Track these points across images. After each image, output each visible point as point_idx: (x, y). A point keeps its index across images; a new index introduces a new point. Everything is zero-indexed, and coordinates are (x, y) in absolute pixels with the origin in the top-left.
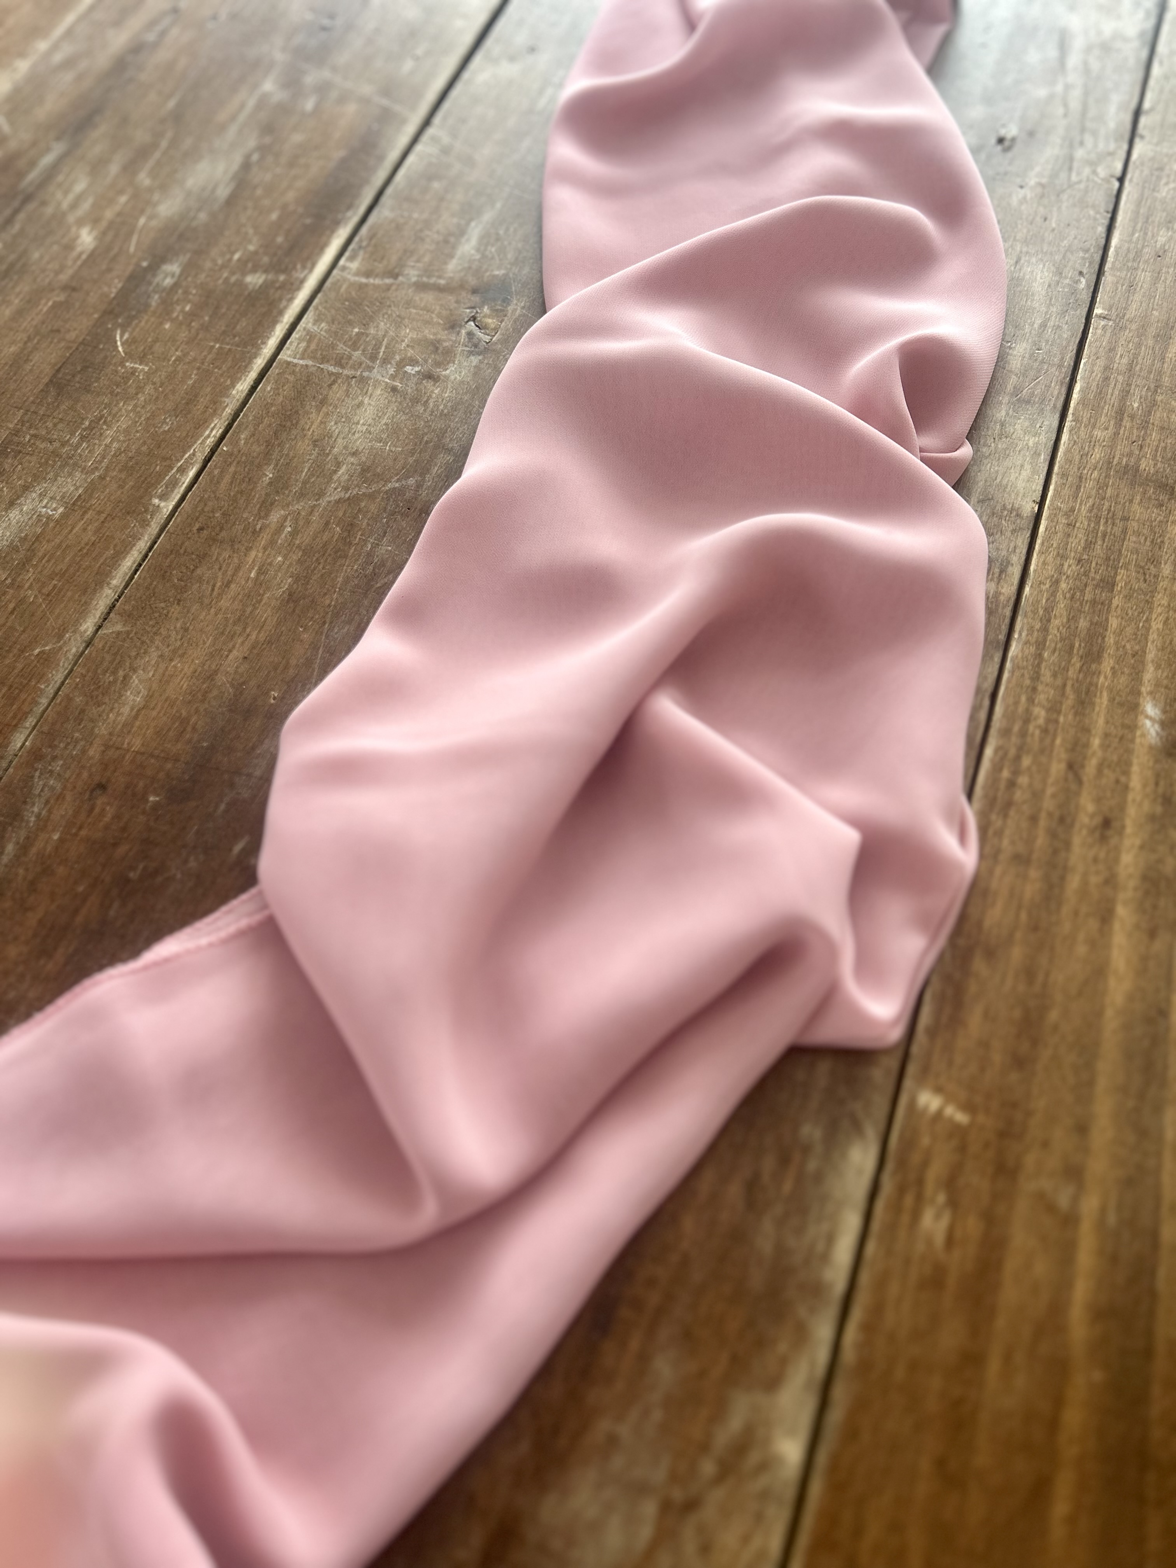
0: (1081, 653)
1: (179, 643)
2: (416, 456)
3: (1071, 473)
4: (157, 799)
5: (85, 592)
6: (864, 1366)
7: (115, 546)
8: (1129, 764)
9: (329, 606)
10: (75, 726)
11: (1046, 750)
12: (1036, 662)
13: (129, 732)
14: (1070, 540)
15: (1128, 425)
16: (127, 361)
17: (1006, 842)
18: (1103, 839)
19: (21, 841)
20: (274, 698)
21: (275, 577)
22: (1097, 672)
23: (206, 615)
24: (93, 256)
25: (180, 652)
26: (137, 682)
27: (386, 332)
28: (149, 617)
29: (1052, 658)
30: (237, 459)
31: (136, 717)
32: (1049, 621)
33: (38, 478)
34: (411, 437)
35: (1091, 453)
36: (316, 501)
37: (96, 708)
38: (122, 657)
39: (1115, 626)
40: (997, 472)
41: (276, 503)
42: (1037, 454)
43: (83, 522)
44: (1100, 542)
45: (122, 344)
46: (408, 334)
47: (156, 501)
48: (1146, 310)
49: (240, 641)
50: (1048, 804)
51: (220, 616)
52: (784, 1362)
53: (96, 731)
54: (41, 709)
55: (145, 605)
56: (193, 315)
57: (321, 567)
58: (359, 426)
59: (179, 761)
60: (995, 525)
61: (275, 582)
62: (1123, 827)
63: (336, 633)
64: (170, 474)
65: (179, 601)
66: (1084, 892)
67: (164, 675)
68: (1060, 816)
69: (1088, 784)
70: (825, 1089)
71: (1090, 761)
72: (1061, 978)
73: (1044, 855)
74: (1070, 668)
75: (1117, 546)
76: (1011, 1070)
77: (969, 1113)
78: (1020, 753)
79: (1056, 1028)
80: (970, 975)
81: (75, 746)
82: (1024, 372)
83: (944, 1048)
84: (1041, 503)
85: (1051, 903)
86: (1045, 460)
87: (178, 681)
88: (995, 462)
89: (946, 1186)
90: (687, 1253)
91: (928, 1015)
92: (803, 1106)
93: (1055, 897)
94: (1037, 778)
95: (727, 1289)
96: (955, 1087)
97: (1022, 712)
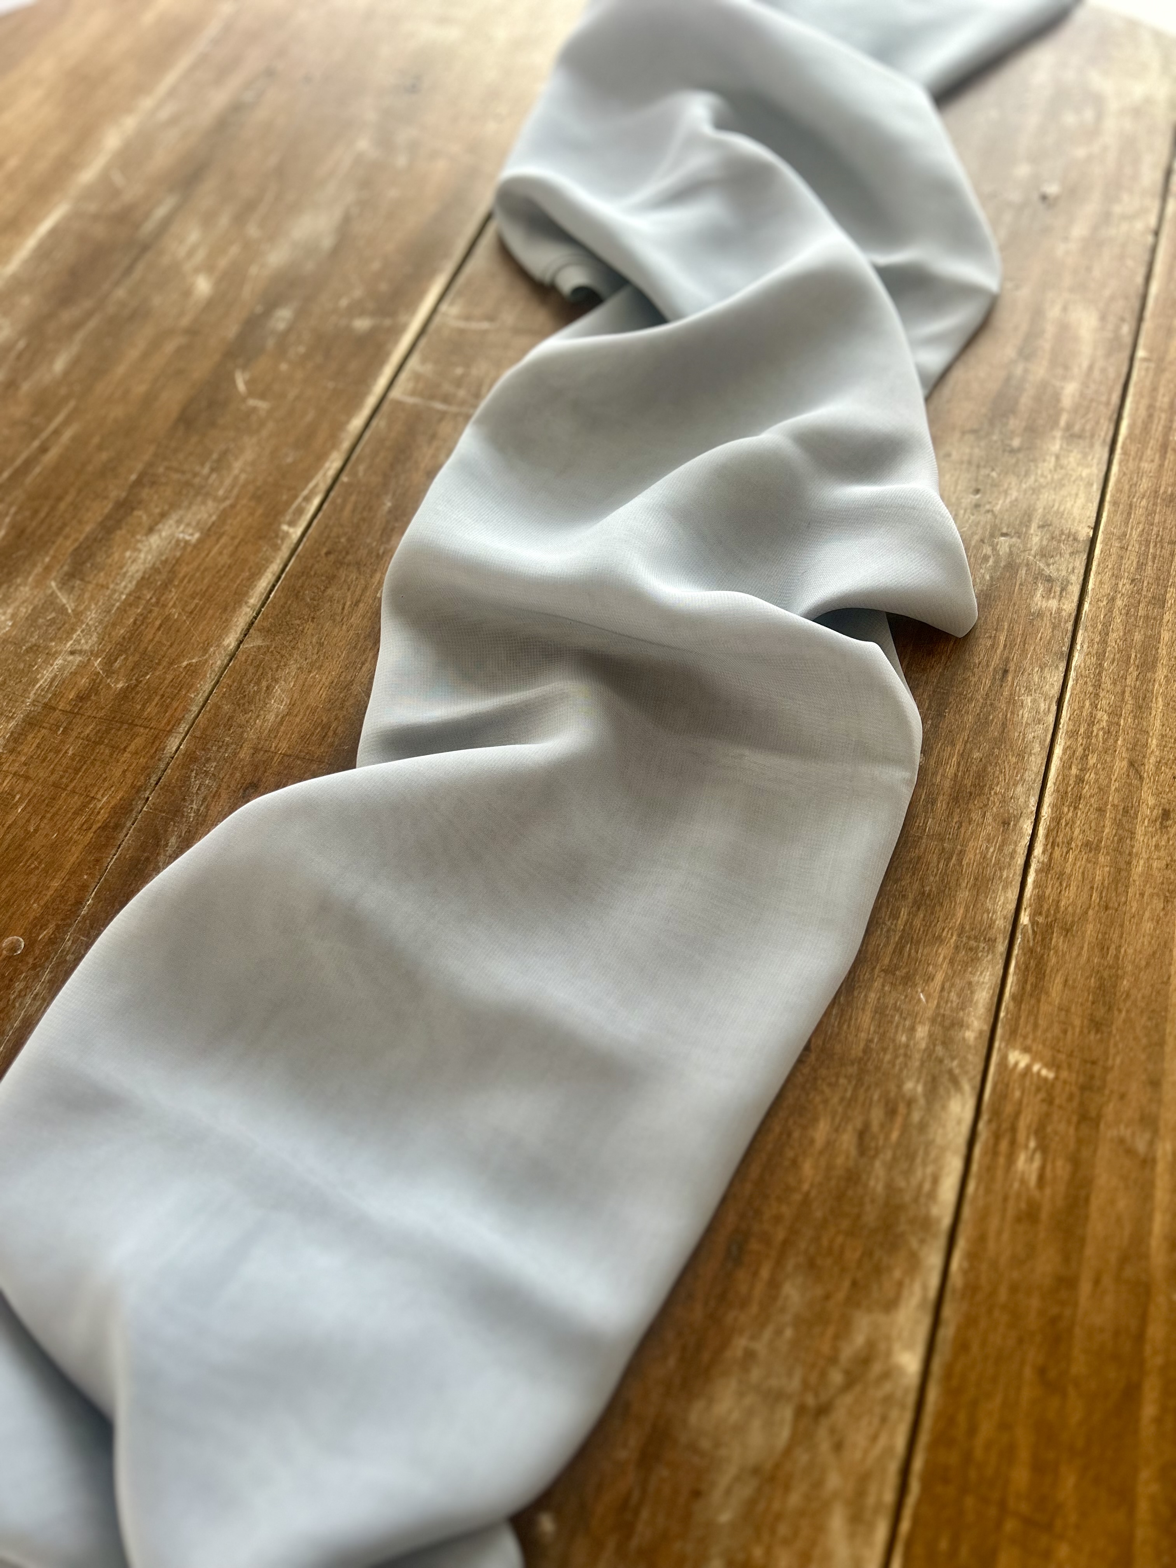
0: (1137, 663)
1: (315, 657)
3: (1122, 501)
5: (225, 609)
6: (971, 1289)
7: (250, 568)
10: (226, 730)
11: (1109, 749)
12: (1097, 672)
13: (276, 736)
14: (1124, 561)
16: (248, 398)
17: (1077, 831)
18: (1164, 827)
19: (183, 835)
22: (1152, 680)
23: (339, 632)
24: (210, 304)
25: (318, 664)
26: (279, 691)
27: (487, 372)
28: (286, 633)
29: (1112, 668)
30: (357, 490)
31: (281, 723)
32: (1107, 634)
33: (174, 506)
35: (1139, 483)
37: (243, 715)
38: (263, 668)
39: (1166, 639)
40: (1054, 500)
41: (397, 529)
42: (1090, 484)
43: (218, 546)
44: (1150, 563)
45: (244, 383)
47: (285, 527)
50: (1113, 798)
51: (351, 633)
52: (900, 1284)
53: (245, 735)
54: (193, 716)
55: (282, 622)
56: (307, 356)
59: (324, 762)
60: (1054, 548)
64: (296, 503)
65: (313, 618)
66: (1148, 876)
67: (304, 685)
68: (1124, 808)
69: (1148, 780)
70: (925, 1050)
71: (1149, 759)
72: (1130, 951)
73: (1112, 843)
74: (1128, 677)
75: (1166, 567)
76: (1089, 1032)
77: (1054, 1069)
78: (1087, 752)
79: (1128, 995)
80: (1050, 949)
81: (226, 749)
82: (1076, 409)
83: (1030, 1013)
84: (1096, 528)
85: (1120, 885)
86: (1097, 489)
87: (318, 691)
88: (1052, 492)
89: (1036, 1133)
90: (807, 1194)
91: (1014, 984)
92: (906, 1065)
93: (1123, 880)
94: (1103, 775)
95: (845, 1224)
96: (1040, 1047)
97: (1087, 716)
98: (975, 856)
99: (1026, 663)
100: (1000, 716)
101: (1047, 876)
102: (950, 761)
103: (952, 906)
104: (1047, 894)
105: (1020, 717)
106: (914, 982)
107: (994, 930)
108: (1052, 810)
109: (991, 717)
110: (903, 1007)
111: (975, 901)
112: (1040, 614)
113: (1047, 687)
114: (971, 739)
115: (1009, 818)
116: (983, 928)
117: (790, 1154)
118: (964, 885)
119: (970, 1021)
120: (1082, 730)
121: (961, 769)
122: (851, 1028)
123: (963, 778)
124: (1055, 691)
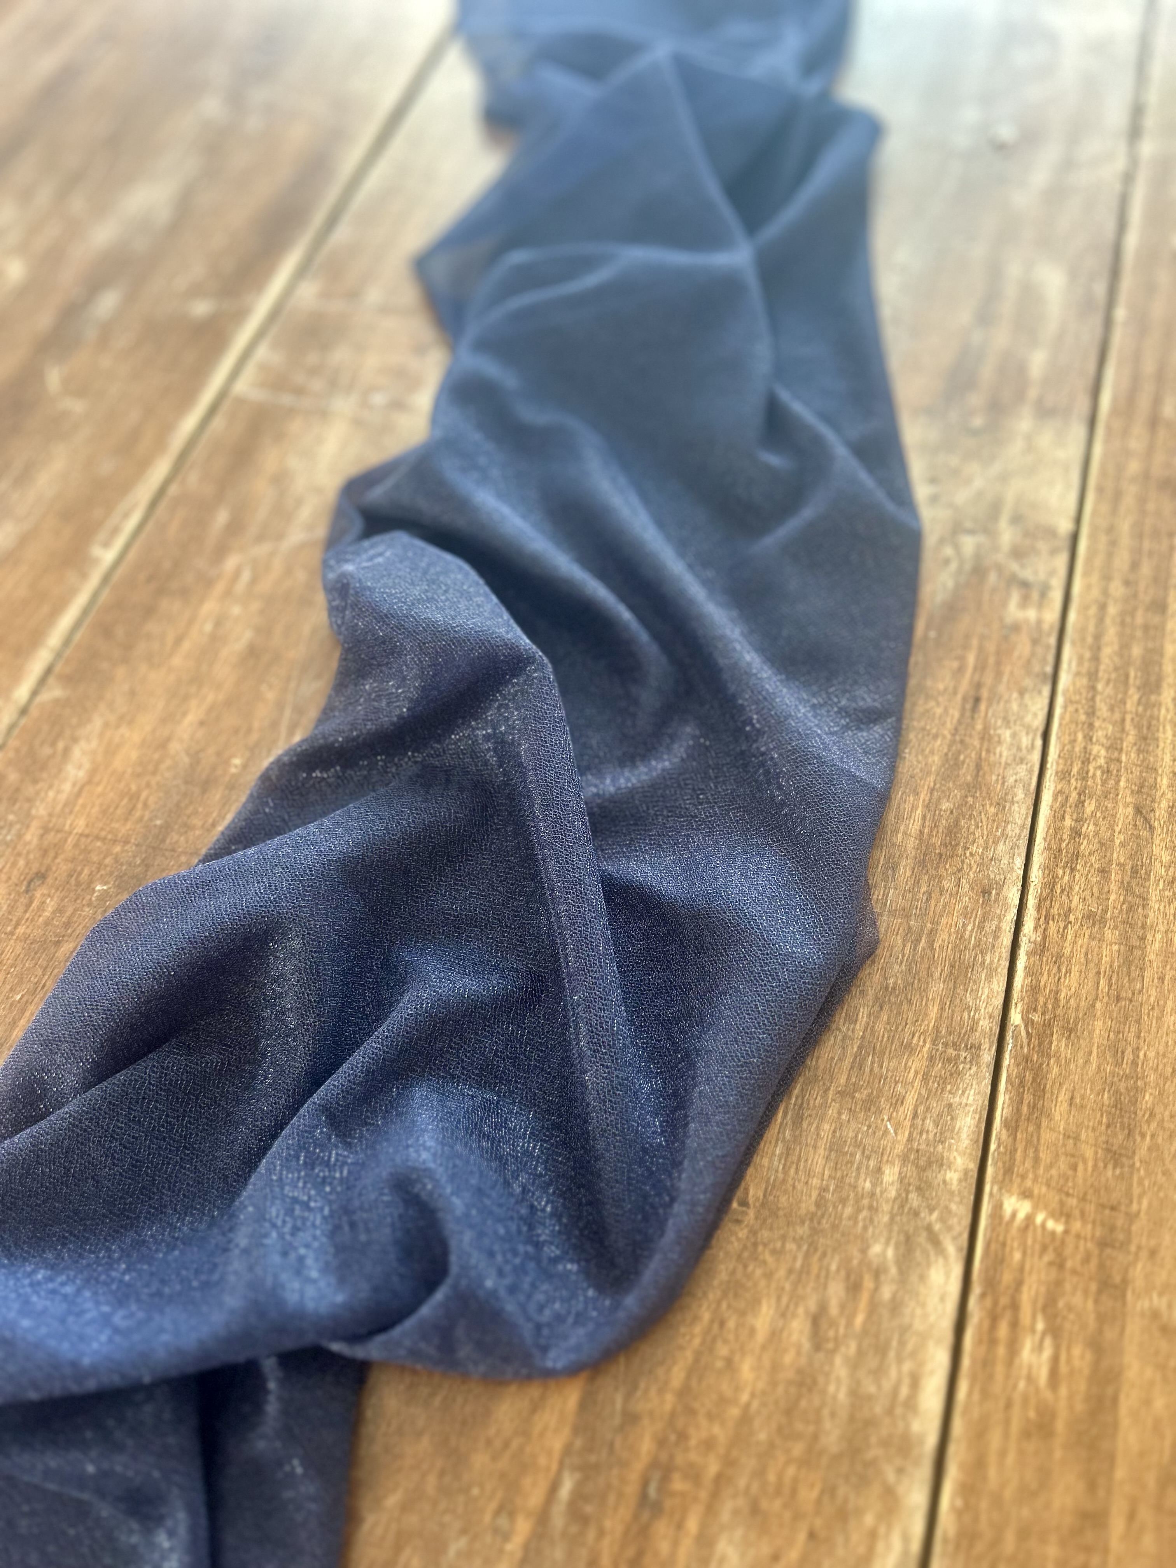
0: (1137, 683)
1: (125, 709)
3: (1108, 487)
4: (105, 888)
5: (17, 653)
6: (967, 1537)
7: (52, 602)
9: (295, 660)
11: (1110, 793)
12: (1090, 695)
14: (1114, 560)
16: (61, 398)
17: (1076, 899)
20: (236, 766)
21: (233, 631)
22: (1158, 704)
23: (156, 676)
24: (22, 292)
25: (128, 718)
26: (79, 754)
27: (347, 361)
28: (91, 680)
29: (1107, 690)
31: (79, 794)
32: (1099, 648)
35: (1126, 465)
36: (277, 544)
37: (33, 786)
38: (61, 726)
40: (1027, 489)
41: (232, 548)
42: (1068, 469)
44: (1146, 561)
45: (56, 381)
46: (372, 360)
47: (96, 551)
49: (195, 703)
50: (1119, 855)
51: (172, 676)
53: (34, 812)
55: (87, 666)
56: (135, 347)
57: (284, 617)
59: (129, 843)
60: (1029, 546)
61: (234, 636)
63: (304, 691)
64: (112, 519)
65: (126, 660)
67: (109, 745)
68: (1132, 868)
69: (1160, 830)
70: (895, 1199)
71: (1159, 803)
72: (1151, 1054)
73: (1119, 913)
74: (1128, 701)
75: (1165, 566)
76: (1105, 1167)
77: (1063, 1219)
78: (1082, 798)
79: (1152, 1114)
80: (1049, 1057)
81: (9, 831)
82: (1046, 381)
83: (1029, 1142)
84: (1078, 520)
85: (1133, 968)
86: (1077, 474)
87: (126, 751)
88: (1023, 479)
89: (1044, 1309)
90: (748, 1405)
91: (1006, 1106)
92: (871, 1220)
93: (1136, 961)
94: (1104, 825)
95: (798, 1449)
96: (1044, 1189)
97: (1080, 752)
98: (950, 935)
99: (1002, 688)
100: (973, 755)
101: (1041, 960)
102: (913, 815)
103: (924, 1004)
104: (1042, 983)
105: (998, 755)
106: (879, 1107)
107: (977, 1034)
108: (1044, 873)
109: (962, 757)
110: (866, 1141)
111: (951, 998)
112: (1016, 628)
113: (1029, 717)
114: (938, 786)
115: (990, 885)
116: (964, 1031)
117: (723, 1350)
118: (937, 974)
119: (952, 1158)
120: (1075, 770)
121: (927, 823)
122: (800, 1173)
123: (930, 835)
124: (1039, 722)
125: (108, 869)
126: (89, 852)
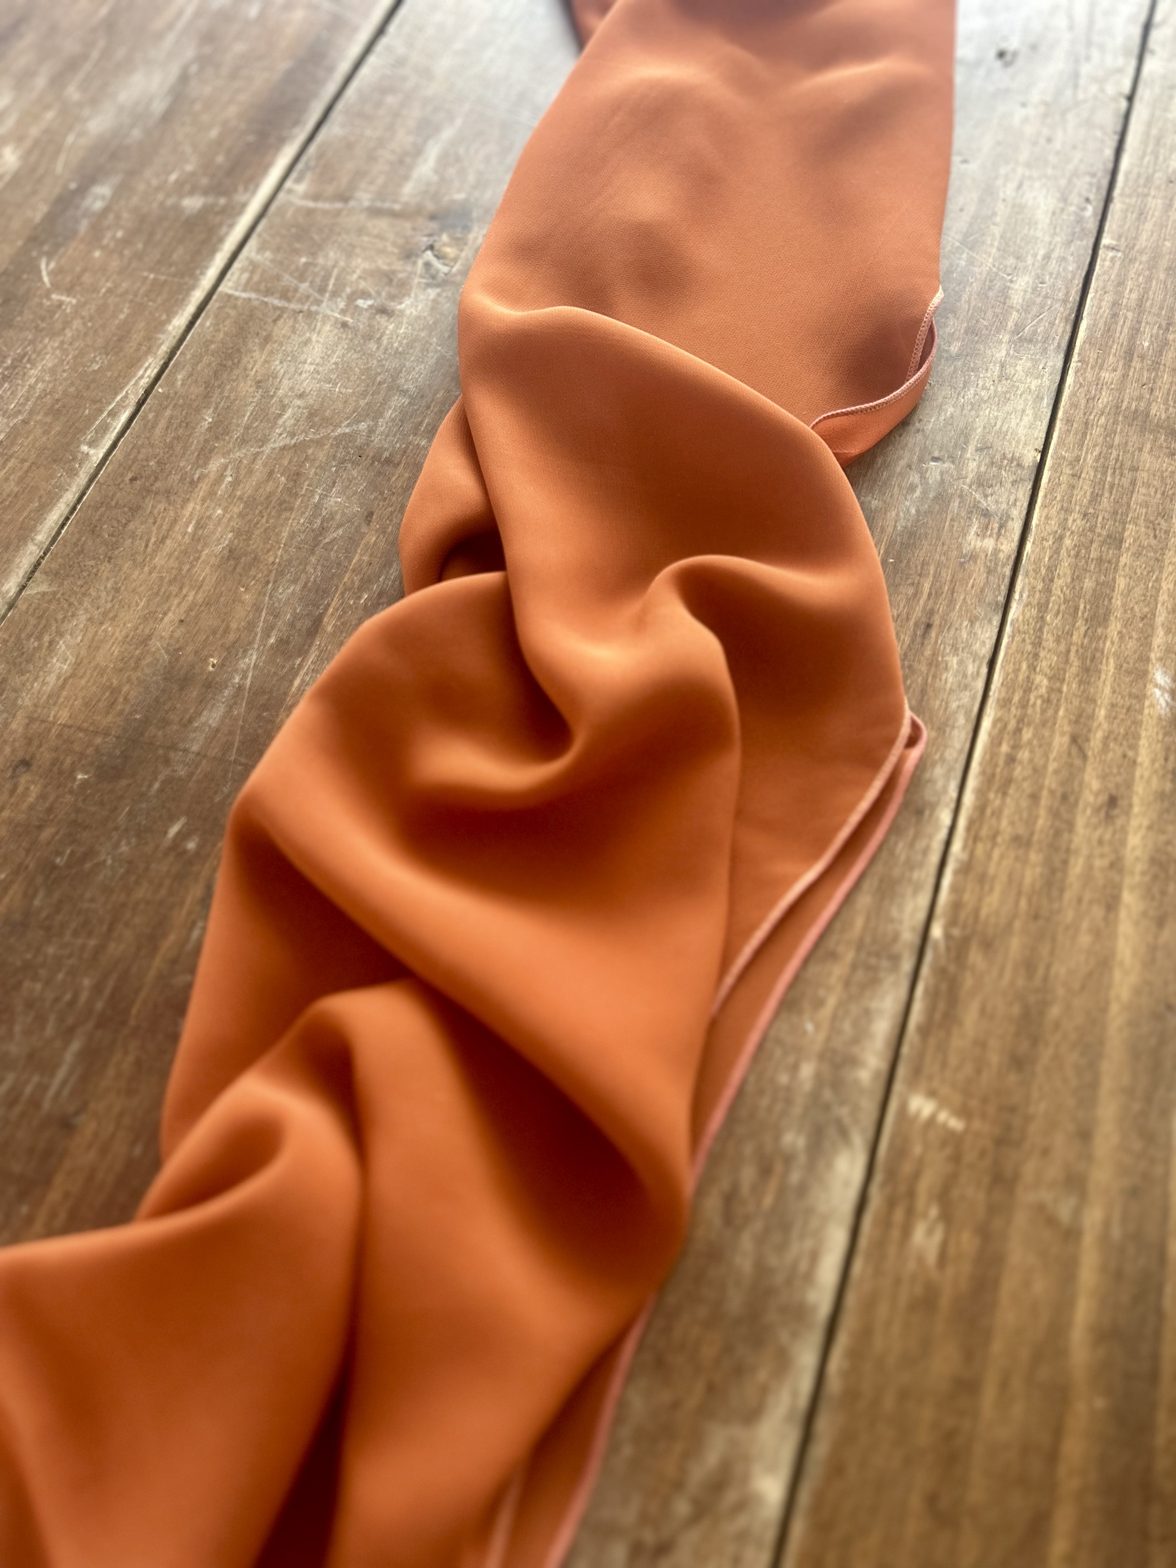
0: (1086, 615)
1: (109, 605)
2: (369, 398)
3: (1077, 419)
4: (86, 777)
5: (7, 548)
6: (851, 1395)
7: (41, 497)
8: (1137, 737)
9: (273, 563)
11: (1048, 723)
12: (1038, 626)
14: (1075, 492)
15: (1138, 366)
16: (53, 292)
17: (1004, 823)
18: (1109, 818)
20: (214, 666)
21: (214, 533)
22: (1103, 637)
23: (140, 574)
24: (17, 177)
25: (111, 615)
26: (63, 647)
27: (336, 262)
28: (77, 577)
29: (1056, 622)
30: (173, 402)
31: (63, 687)
32: (1052, 580)
34: (363, 377)
35: (1098, 397)
36: (260, 447)
37: (19, 677)
38: (48, 620)
39: (1122, 586)
40: (996, 418)
41: (216, 450)
42: (1039, 398)
43: (5, 471)
44: (1107, 495)
45: (49, 274)
46: (360, 264)
47: (85, 448)
48: (1158, 241)
49: (176, 602)
50: (1050, 781)
51: (154, 575)
52: (764, 1390)
53: (20, 702)
55: (73, 563)
56: (126, 241)
57: (264, 520)
58: (306, 366)
59: (110, 735)
60: (993, 476)
61: (214, 538)
62: (1130, 806)
63: (281, 594)
64: (101, 419)
65: (110, 558)
66: (1088, 876)
67: (93, 640)
68: (1062, 794)
69: (1093, 759)
70: (810, 1093)
71: (1095, 733)
72: (1063, 971)
73: (1046, 837)
74: (1074, 633)
75: (1125, 499)
76: (1009, 1072)
77: (964, 1118)
78: (1021, 725)
79: (1057, 1025)
80: (965, 969)
82: (1026, 308)
83: (938, 1049)
84: (1044, 452)
85: (1053, 889)
86: (1048, 404)
87: (108, 647)
88: (994, 407)
89: (939, 1198)
91: (920, 1010)
92: (786, 1112)
93: (1057, 883)
94: (1039, 752)
96: (949, 1090)
97: (1023, 680)
99: (954, 615)
100: (920, 680)
101: (965, 877)
104: (965, 900)
105: (943, 682)
106: (802, 1010)
107: (900, 945)
108: (976, 795)
110: (787, 1040)
111: (879, 909)
112: (973, 557)
113: (978, 644)
115: (924, 806)
116: (886, 942)
118: (866, 888)
119: (865, 1057)
124: (986, 651)
125: (89, 759)
126: (72, 743)
